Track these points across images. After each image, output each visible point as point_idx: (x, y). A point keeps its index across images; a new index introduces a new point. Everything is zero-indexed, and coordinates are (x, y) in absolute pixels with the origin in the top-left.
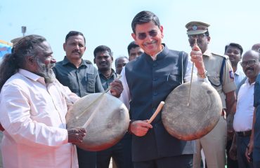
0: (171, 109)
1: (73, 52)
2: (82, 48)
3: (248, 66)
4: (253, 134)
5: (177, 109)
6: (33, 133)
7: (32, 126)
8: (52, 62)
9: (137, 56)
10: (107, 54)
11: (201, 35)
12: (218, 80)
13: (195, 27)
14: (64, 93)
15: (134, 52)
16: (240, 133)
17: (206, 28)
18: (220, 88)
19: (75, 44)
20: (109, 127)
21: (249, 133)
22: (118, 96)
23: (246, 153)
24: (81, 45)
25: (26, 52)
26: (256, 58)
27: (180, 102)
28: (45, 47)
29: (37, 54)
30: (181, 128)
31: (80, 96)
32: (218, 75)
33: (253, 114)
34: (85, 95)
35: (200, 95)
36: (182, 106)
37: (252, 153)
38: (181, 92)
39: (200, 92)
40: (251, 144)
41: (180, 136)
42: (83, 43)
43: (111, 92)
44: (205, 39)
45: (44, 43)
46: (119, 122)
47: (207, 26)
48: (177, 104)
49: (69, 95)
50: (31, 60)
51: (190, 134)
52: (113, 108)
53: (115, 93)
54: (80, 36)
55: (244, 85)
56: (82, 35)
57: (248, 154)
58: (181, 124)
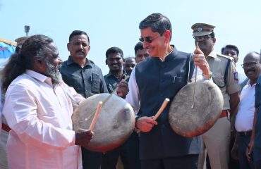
0: (176, 108)
1: (77, 52)
2: (86, 47)
3: (249, 68)
4: (253, 134)
5: (182, 108)
6: (40, 133)
7: (39, 126)
8: (59, 63)
9: (144, 58)
10: (119, 56)
11: (206, 37)
12: (222, 81)
13: (200, 29)
14: (69, 94)
15: (140, 54)
16: (242, 133)
17: (211, 29)
18: (225, 89)
19: (78, 44)
20: (115, 127)
21: (249, 133)
22: (124, 97)
23: (247, 152)
24: (84, 45)
25: (35, 54)
26: (256, 60)
27: (185, 101)
28: (54, 49)
29: (46, 55)
30: (185, 125)
31: (85, 96)
32: (223, 76)
33: (253, 114)
34: (90, 95)
35: (202, 93)
36: (186, 105)
37: (252, 152)
38: (185, 92)
39: (202, 89)
40: (252, 144)
41: (184, 133)
42: (87, 42)
43: (118, 93)
44: (210, 41)
45: (52, 44)
46: (125, 122)
47: (213, 27)
48: (182, 103)
49: (74, 96)
50: (40, 62)
51: (193, 129)
52: (119, 108)
53: (121, 94)
54: (83, 36)
55: (246, 87)
56: (85, 34)
57: (248, 153)
58: (185, 122)
